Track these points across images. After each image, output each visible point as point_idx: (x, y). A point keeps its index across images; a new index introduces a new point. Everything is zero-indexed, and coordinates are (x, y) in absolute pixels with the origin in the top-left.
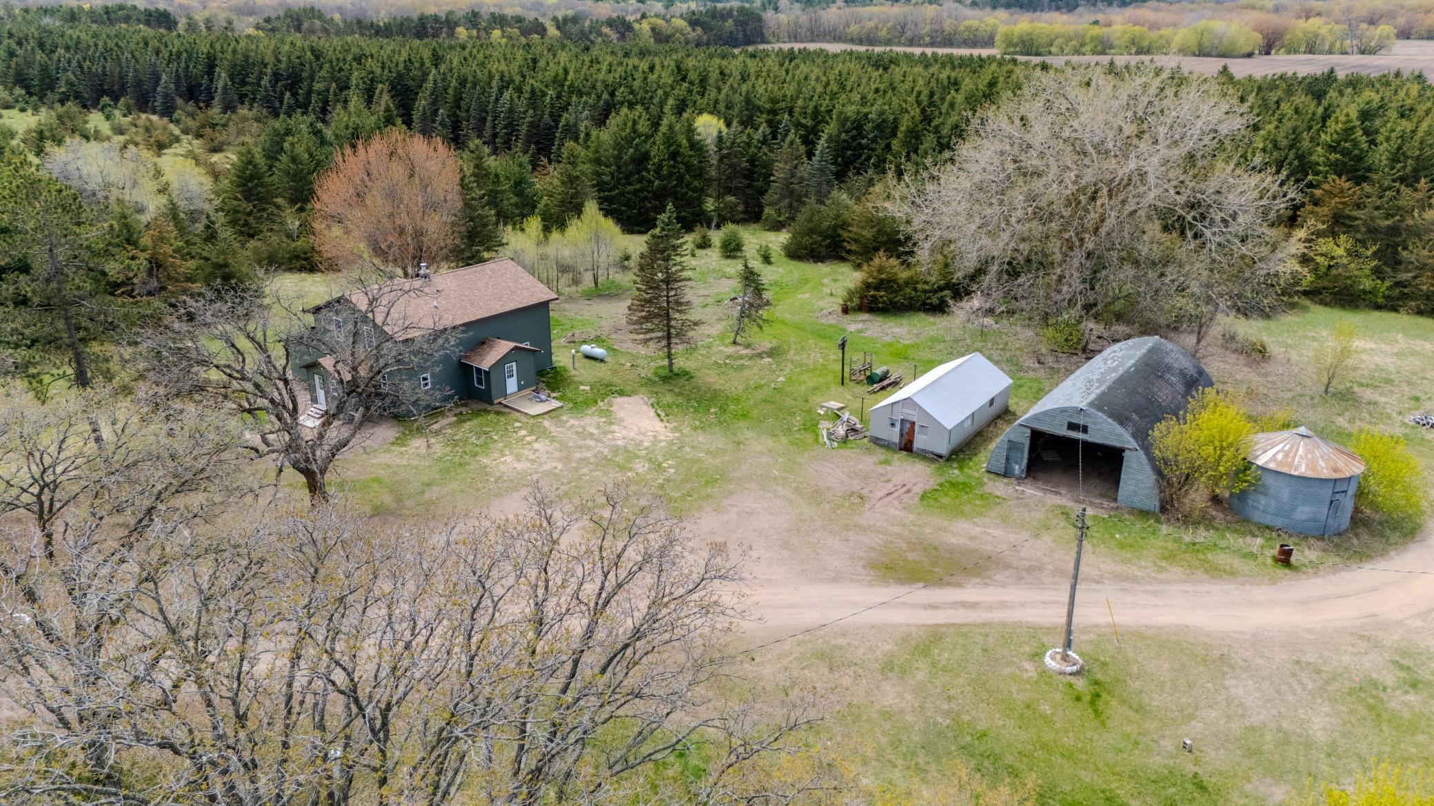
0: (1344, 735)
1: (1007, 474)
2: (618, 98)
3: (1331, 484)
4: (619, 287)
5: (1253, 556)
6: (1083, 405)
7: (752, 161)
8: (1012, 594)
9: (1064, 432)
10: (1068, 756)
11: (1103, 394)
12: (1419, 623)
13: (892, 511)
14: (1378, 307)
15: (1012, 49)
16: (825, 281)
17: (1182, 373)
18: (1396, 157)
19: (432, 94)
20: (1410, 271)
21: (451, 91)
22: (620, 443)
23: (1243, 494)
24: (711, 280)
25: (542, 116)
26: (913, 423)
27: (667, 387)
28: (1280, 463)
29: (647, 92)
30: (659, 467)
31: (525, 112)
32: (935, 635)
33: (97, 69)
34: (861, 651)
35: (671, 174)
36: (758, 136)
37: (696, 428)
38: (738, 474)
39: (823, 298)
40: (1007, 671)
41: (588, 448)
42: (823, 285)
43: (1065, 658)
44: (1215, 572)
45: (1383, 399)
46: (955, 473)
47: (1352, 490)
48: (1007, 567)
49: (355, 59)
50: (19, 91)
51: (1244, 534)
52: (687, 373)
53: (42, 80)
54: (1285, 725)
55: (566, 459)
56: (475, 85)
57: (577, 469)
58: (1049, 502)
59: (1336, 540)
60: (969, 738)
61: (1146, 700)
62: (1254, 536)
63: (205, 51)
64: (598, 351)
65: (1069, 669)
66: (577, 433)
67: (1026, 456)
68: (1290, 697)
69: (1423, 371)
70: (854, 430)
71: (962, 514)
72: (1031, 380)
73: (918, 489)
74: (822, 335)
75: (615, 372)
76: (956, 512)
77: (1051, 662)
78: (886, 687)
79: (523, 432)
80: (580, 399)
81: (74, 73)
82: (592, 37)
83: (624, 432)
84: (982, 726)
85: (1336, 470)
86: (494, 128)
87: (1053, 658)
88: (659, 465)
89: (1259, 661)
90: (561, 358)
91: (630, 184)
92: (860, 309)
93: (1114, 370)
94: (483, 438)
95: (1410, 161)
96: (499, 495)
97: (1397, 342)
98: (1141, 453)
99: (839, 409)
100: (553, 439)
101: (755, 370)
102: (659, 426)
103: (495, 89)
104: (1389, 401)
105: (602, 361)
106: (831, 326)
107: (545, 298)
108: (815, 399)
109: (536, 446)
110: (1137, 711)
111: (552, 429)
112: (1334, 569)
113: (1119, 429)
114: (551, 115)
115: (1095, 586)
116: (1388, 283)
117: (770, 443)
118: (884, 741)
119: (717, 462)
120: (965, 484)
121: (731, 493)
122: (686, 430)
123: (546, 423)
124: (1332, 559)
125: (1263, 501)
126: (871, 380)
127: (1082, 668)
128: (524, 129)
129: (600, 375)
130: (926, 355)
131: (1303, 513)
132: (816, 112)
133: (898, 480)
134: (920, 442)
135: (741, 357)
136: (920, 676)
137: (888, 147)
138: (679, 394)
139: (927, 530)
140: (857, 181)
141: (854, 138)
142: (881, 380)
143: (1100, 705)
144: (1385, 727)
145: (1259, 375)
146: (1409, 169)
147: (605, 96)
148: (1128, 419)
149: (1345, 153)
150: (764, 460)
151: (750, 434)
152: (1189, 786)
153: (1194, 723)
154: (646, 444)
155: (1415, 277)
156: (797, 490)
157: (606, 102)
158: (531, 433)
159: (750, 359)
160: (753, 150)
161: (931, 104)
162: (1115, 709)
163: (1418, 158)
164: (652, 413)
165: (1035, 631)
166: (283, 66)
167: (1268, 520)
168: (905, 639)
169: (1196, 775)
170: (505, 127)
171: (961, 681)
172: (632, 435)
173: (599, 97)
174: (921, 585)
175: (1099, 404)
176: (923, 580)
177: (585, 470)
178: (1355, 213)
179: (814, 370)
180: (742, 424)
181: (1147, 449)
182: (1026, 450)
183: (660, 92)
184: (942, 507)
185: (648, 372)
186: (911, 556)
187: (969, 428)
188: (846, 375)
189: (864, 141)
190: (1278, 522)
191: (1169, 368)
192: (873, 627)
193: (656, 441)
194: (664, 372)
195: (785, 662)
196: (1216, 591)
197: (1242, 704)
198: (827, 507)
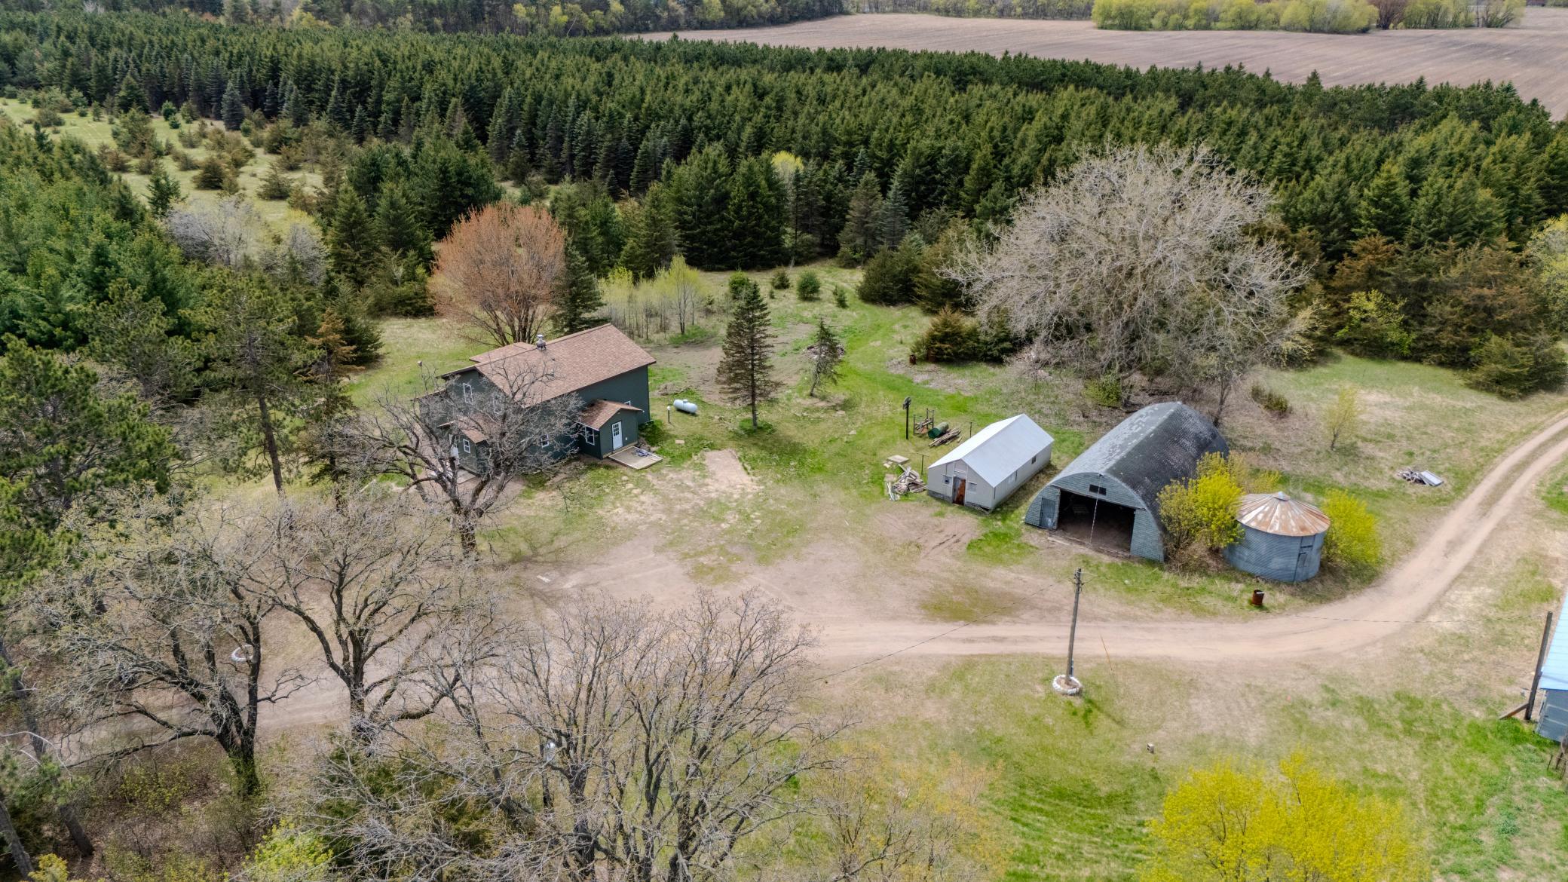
0: (1271, 741)
1: (1041, 526)
2: (696, 123)
3: (1298, 542)
4: (704, 333)
5: (1234, 599)
6: (1102, 472)
7: (828, 198)
8: (1033, 630)
9: (1086, 492)
10: (1061, 756)
11: (1123, 460)
12: (1353, 655)
13: (943, 558)
14: (1404, 358)
15: (1109, 22)
16: (897, 327)
17: (1197, 437)
18: (1433, 212)
19: (507, 112)
20: (1433, 325)
21: (526, 107)
22: (713, 495)
23: (1231, 548)
24: (789, 325)
25: (620, 140)
26: (964, 481)
27: (751, 440)
28: (1259, 523)
29: (724, 116)
30: (747, 519)
31: (602, 136)
32: (969, 664)
33: (155, 69)
34: (912, 675)
35: (750, 214)
36: (834, 173)
37: (778, 481)
38: (815, 525)
39: (892, 346)
40: (1023, 692)
41: (687, 500)
42: (894, 331)
43: (1068, 682)
44: (1200, 612)
45: (1381, 454)
46: (998, 525)
47: (1317, 545)
48: (1033, 607)
49: (424, 67)
50: (76, 93)
51: (1230, 580)
52: (770, 426)
53: (99, 81)
54: (1228, 733)
55: (669, 511)
56: (551, 103)
57: (678, 520)
58: (1074, 551)
59: (1304, 585)
60: (988, 743)
61: (1126, 713)
62: (1238, 581)
63: (269, 54)
64: (690, 406)
65: (1070, 691)
66: (676, 486)
67: (1057, 511)
68: (1236, 713)
69: (1426, 426)
70: (915, 484)
71: (1001, 561)
72: (1075, 434)
73: (966, 539)
74: (891, 387)
75: (705, 425)
76: (997, 560)
77: (1057, 685)
78: (929, 704)
79: (630, 486)
80: (677, 453)
81: (132, 75)
82: (658, 12)
83: (717, 485)
84: (998, 734)
85: (1303, 529)
86: (571, 148)
87: (1059, 682)
88: (748, 516)
89: (1219, 684)
90: (658, 411)
91: (711, 223)
92: (927, 359)
93: (1135, 436)
94: (597, 491)
95: (1444, 218)
96: (615, 544)
97: (1411, 395)
98: (1149, 512)
99: (903, 463)
100: (656, 492)
101: (830, 423)
102: (746, 479)
103: (572, 110)
104: (1385, 456)
105: (693, 414)
106: (900, 377)
107: (644, 362)
108: (882, 453)
109: (643, 498)
110: (1118, 723)
111: (655, 482)
112: (1297, 611)
113: (1131, 492)
114: (629, 138)
115: (1101, 624)
116: (1414, 336)
117: (842, 495)
118: (924, 744)
119: (796, 513)
120: (1006, 535)
121: (809, 542)
122: (770, 483)
123: (649, 477)
124: (1299, 602)
125: (1247, 553)
126: (933, 434)
127: (1081, 690)
128: (602, 153)
129: (693, 428)
130: (983, 408)
131: (1277, 563)
132: (892, 145)
133: (949, 531)
134: (970, 496)
135: (817, 410)
136: (955, 695)
137: (961, 183)
138: (763, 448)
139: (971, 576)
140: (929, 219)
141: (928, 173)
142: (942, 434)
143: (1091, 718)
144: (1303, 735)
145: (1278, 429)
146: (1442, 225)
147: (683, 121)
148: (1140, 483)
149: (1386, 207)
150: (837, 511)
151: (824, 487)
152: (1147, 777)
153: (1160, 731)
154: (736, 496)
155: (1438, 331)
156: (864, 540)
157: (684, 128)
158: (637, 486)
159: (826, 411)
160: (829, 187)
161: (1004, 139)
162: (1102, 723)
163: (1452, 214)
164: (740, 467)
165: (1048, 660)
166: (350, 73)
167: (1251, 569)
168: (945, 667)
169: (1153, 769)
170: (583, 150)
171: (987, 699)
172: (723, 487)
173: (677, 122)
174: (962, 622)
175: (1115, 471)
176: (965, 619)
177: (685, 521)
178: (1386, 270)
179: (882, 424)
180: (818, 477)
181: (1154, 509)
182: (1057, 506)
183: (737, 118)
184: (985, 556)
185: (734, 426)
186: (956, 598)
187: (1013, 484)
188: (911, 428)
189: (938, 177)
190: (1258, 570)
191: (1185, 433)
192: (921, 657)
193: (744, 494)
194: (749, 426)
195: (851, 684)
196: (1199, 628)
197: (1198, 718)
198: (889, 554)
